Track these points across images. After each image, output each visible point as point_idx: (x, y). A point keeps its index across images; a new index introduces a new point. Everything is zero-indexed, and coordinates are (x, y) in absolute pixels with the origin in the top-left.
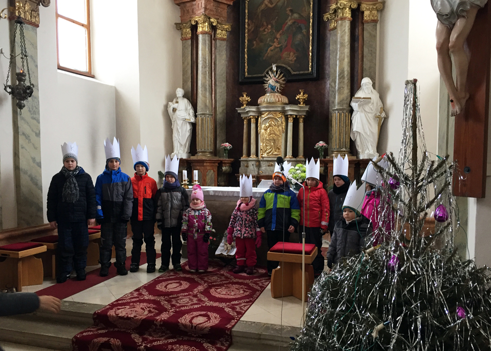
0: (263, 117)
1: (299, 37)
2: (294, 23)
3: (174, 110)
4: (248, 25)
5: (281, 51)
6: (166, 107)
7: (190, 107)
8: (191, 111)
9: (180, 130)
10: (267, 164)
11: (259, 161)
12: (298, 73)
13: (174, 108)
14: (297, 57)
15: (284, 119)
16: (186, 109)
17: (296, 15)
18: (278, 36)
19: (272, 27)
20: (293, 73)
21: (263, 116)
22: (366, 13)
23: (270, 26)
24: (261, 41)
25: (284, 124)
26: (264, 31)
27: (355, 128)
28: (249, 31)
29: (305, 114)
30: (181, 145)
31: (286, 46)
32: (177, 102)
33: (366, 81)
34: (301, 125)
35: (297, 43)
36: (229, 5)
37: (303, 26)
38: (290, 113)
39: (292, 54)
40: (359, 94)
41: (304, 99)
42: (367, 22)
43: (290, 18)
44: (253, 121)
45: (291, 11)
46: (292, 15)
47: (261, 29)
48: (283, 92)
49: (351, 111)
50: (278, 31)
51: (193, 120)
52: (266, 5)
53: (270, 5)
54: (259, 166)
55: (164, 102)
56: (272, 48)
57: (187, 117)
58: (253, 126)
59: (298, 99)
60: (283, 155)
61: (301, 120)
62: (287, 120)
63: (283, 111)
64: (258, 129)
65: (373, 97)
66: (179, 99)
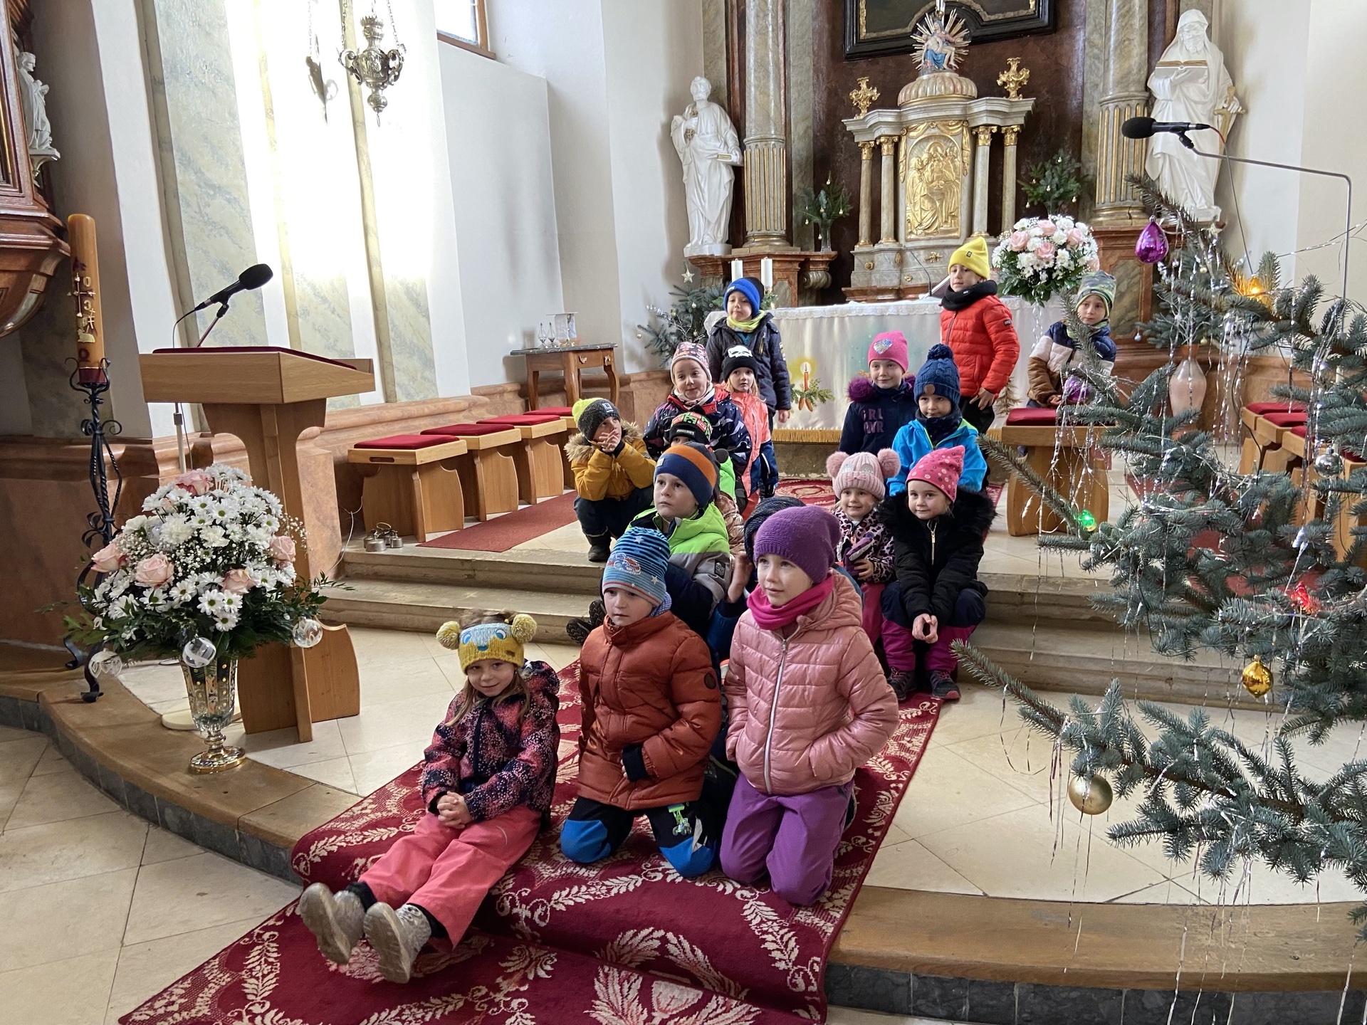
0: (913, 138)
3: (689, 135)
6: (667, 129)
7: (726, 124)
8: (731, 134)
9: (704, 186)
10: (922, 255)
11: (901, 252)
12: (1000, 16)
13: (687, 131)
15: (967, 138)
16: (718, 132)
20: (987, 18)
21: (912, 134)
25: (968, 152)
27: (1161, 144)
29: (1021, 121)
30: (708, 222)
32: (695, 114)
33: (1191, 19)
34: (1011, 153)
38: (984, 120)
40: (1172, 54)
41: (1020, 83)
44: (887, 149)
48: (963, 69)
49: (1150, 102)
51: (735, 158)
54: (901, 263)
55: (662, 117)
57: (723, 151)
58: (887, 162)
59: (1005, 84)
60: (964, 231)
61: (1010, 140)
62: (975, 139)
63: (968, 116)
64: (901, 169)
65: (1209, 59)
66: (700, 106)
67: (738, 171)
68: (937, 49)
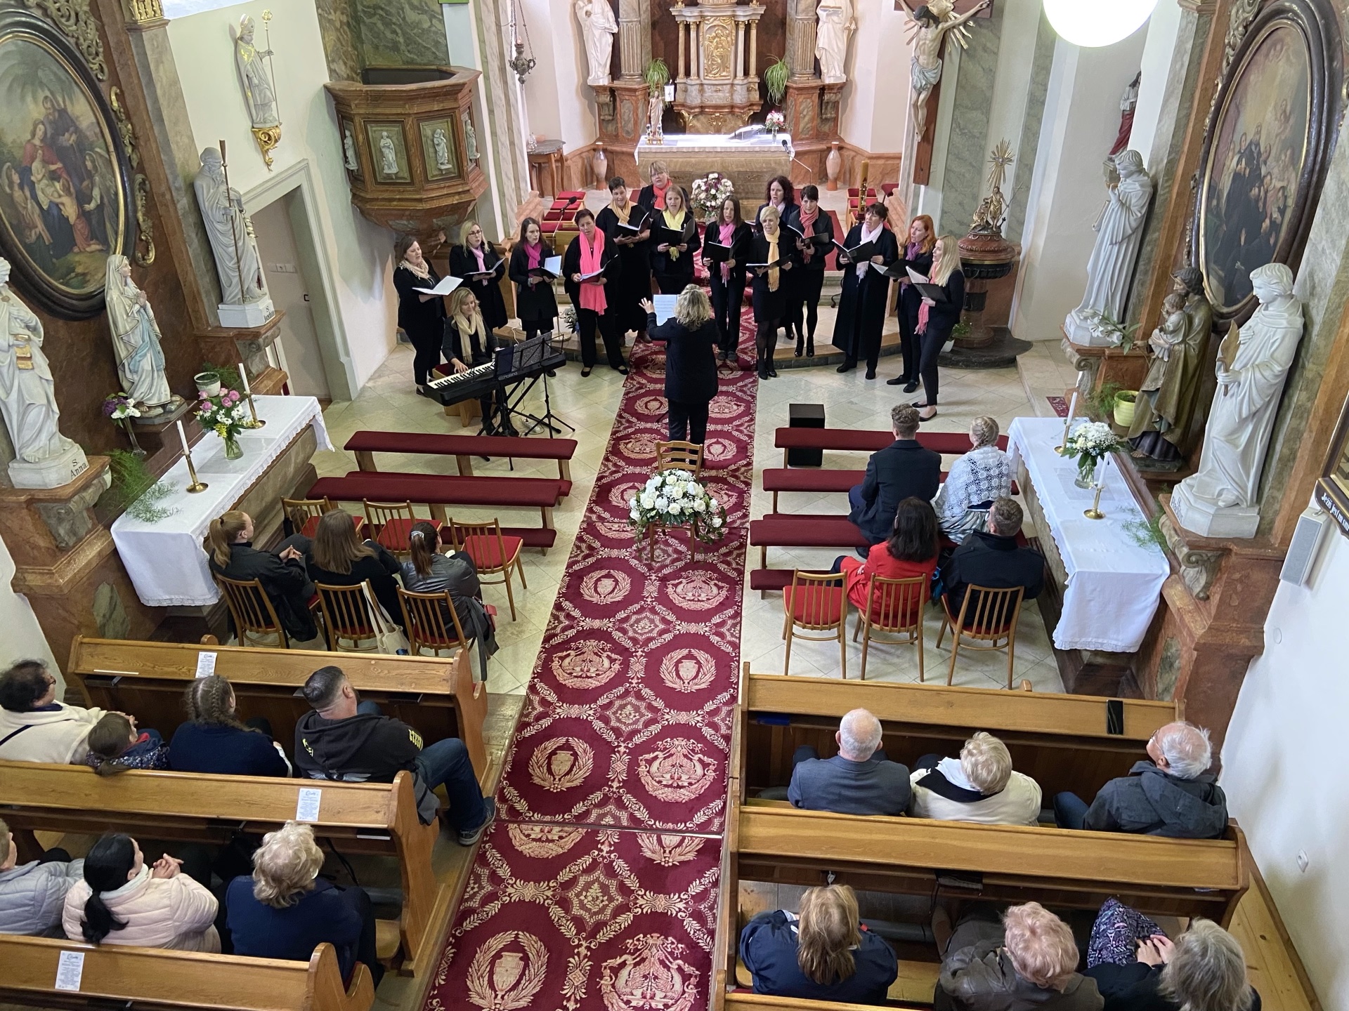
0: (707, 24)
3: (588, 14)
6: (574, 7)
7: (608, 8)
8: (611, 14)
9: (598, 44)
10: (714, 88)
11: (702, 85)
13: (586, 12)
15: (733, 27)
16: (603, 12)
25: (734, 34)
27: (822, 42)
29: (758, 17)
30: (600, 64)
32: (590, 2)
34: (754, 32)
38: (742, 19)
40: (827, 2)
44: (693, 28)
49: (817, 20)
51: (616, 30)
54: (702, 91)
57: (607, 26)
58: (693, 34)
60: (732, 75)
61: (754, 26)
62: (737, 25)
63: (734, 16)
64: (701, 39)
65: (843, 5)
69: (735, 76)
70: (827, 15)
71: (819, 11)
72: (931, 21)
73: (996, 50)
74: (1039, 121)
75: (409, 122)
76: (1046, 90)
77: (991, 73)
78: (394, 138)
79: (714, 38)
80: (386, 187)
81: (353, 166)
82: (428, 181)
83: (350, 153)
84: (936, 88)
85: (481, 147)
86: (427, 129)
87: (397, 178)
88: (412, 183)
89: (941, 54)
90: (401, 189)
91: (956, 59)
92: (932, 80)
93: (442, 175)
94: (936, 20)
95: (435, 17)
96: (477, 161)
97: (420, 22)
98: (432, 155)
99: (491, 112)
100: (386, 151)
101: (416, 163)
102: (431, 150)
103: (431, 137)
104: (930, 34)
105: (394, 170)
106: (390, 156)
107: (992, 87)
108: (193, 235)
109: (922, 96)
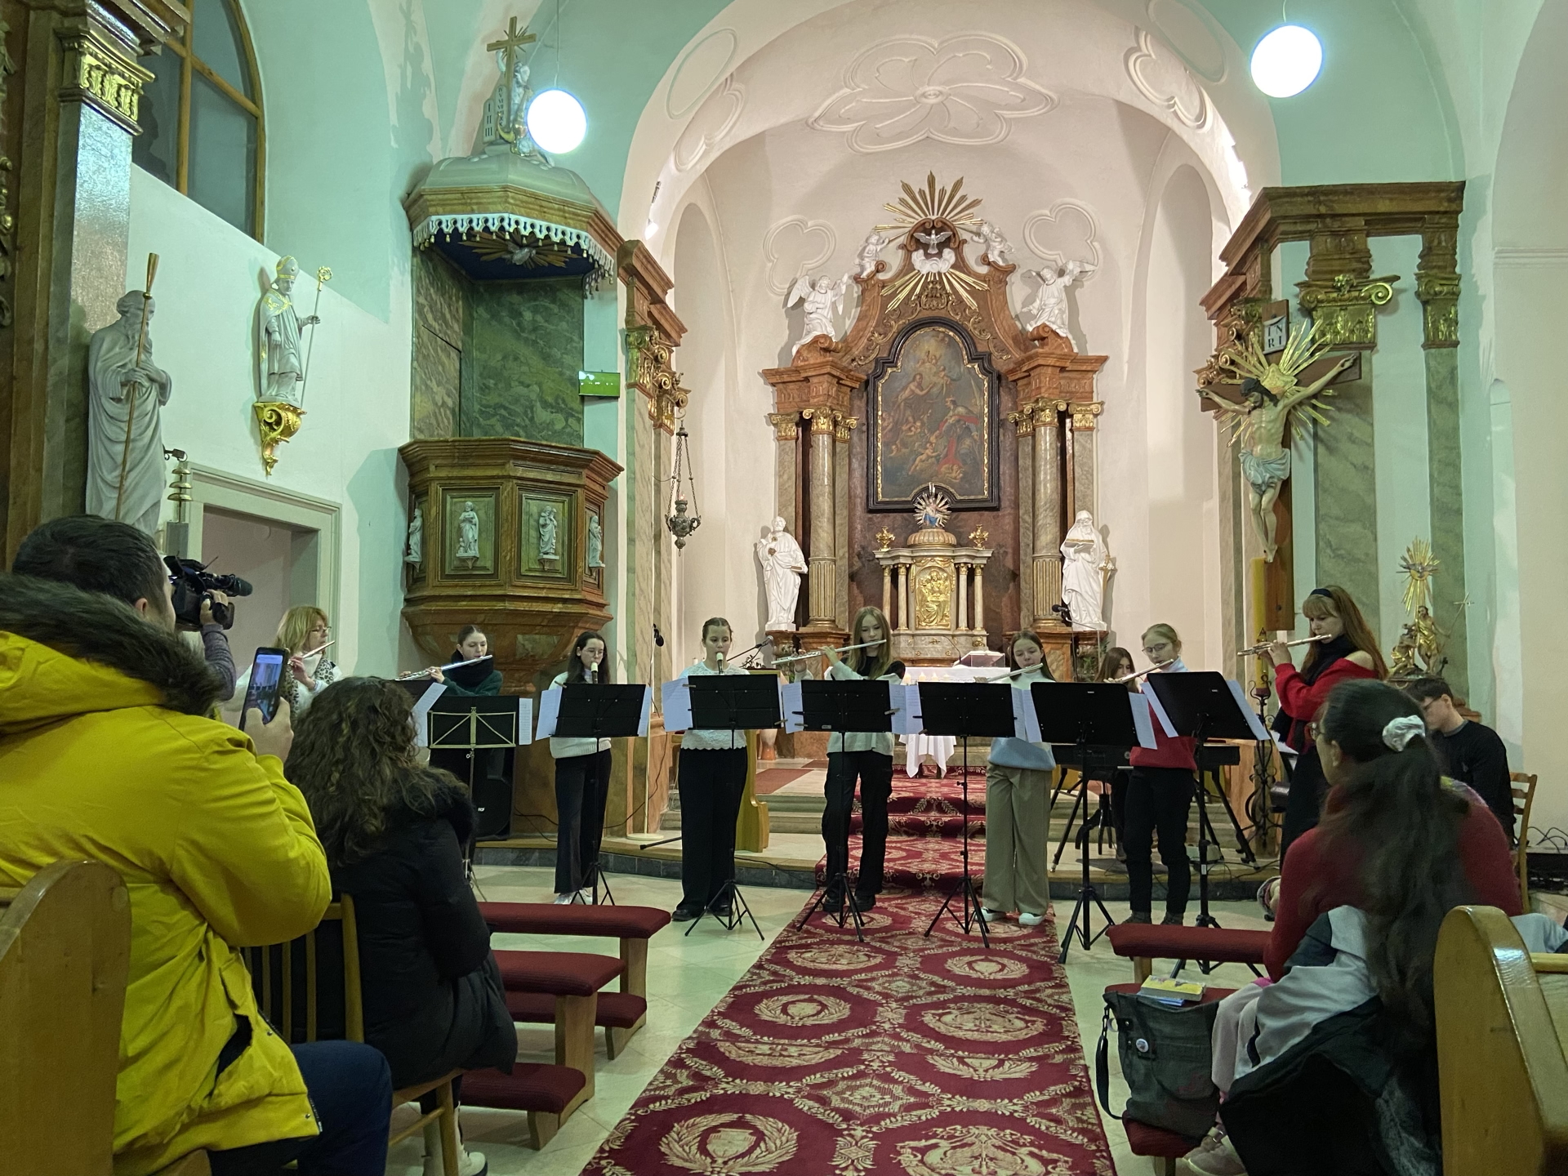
0: (919, 566)
1: (968, 442)
2: (959, 421)
3: (772, 552)
4: (883, 420)
5: (938, 461)
7: (795, 547)
8: (799, 552)
9: (783, 585)
10: (929, 639)
12: (966, 497)
13: (770, 550)
14: (965, 473)
15: (953, 570)
16: (791, 552)
17: (961, 410)
18: (933, 439)
19: (923, 424)
20: (959, 497)
21: (919, 564)
22: (1077, 417)
23: (918, 424)
24: (905, 445)
26: (910, 429)
27: (1070, 583)
28: (883, 429)
29: (985, 562)
30: (782, 608)
31: (946, 455)
32: (775, 539)
33: (1082, 515)
34: (979, 579)
35: (962, 451)
36: (852, 388)
37: (972, 426)
38: (965, 560)
39: (955, 467)
40: (1072, 534)
41: (984, 539)
42: (1079, 429)
43: (951, 413)
44: (902, 571)
45: (954, 402)
46: (955, 408)
47: (905, 428)
48: (947, 528)
49: (1063, 559)
50: (932, 433)
51: (805, 570)
52: (913, 391)
53: (918, 391)
54: (913, 643)
56: (923, 457)
57: (795, 565)
58: (902, 579)
59: (975, 538)
60: (954, 626)
61: (978, 571)
62: (958, 570)
63: (954, 557)
64: (911, 584)
65: (1093, 537)
66: (778, 535)
67: (805, 578)
68: (931, 514)
69: (957, 626)
70: (1075, 552)
71: (1063, 548)
72: (1266, 398)
73: (1370, 441)
74: (1459, 538)
75: (508, 488)
76: (1460, 495)
77: (1367, 471)
78: (482, 513)
79: (928, 581)
80: (456, 582)
81: (415, 557)
82: (520, 576)
83: (415, 539)
84: (1286, 484)
85: (609, 554)
86: (533, 505)
87: (474, 568)
88: (494, 576)
89: (1286, 442)
90: (478, 583)
91: (1309, 456)
92: (1279, 473)
93: (543, 571)
94: (1274, 399)
95: (573, 416)
96: (599, 571)
97: (552, 423)
98: (533, 540)
99: (631, 541)
100: (466, 526)
101: (507, 545)
102: (533, 533)
103: (536, 516)
104: (1268, 418)
105: (471, 553)
106: (471, 533)
107: (1372, 490)
108: (61, 421)
109: (1265, 499)
